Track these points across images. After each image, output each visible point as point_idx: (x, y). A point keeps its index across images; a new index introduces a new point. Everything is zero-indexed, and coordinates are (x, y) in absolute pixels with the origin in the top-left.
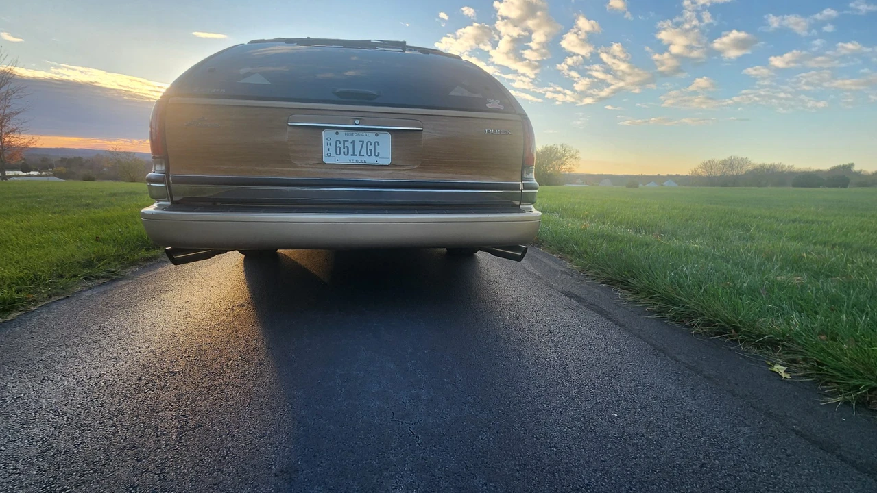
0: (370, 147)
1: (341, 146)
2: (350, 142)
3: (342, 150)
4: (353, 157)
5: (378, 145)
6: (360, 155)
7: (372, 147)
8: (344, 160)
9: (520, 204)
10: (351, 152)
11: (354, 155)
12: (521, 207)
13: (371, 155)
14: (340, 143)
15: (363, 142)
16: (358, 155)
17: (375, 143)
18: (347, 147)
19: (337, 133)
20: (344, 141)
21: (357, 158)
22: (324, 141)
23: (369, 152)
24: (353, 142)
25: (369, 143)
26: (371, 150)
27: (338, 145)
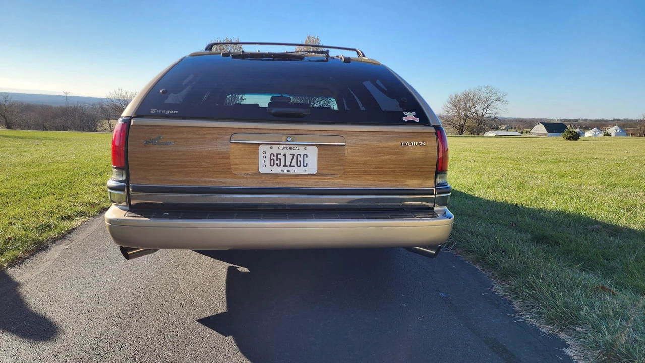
0: (299, 159)
1: (275, 158)
2: (282, 155)
3: (276, 162)
4: (285, 168)
5: (307, 157)
6: (290, 166)
7: (301, 159)
8: (277, 170)
9: (434, 206)
10: (283, 164)
11: (285, 166)
12: (435, 209)
13: (300, 166)
14: (274, 156)
15: (294, 155)
16: (289, 166)
17: (304, 155)
18: (280, 159)
19: (271, 148)
20: (277, 154)
21: (289, 168)
22: (261, 155)
23: (299, 163)
24: (285, 155)
25: (299, 156)
26: (300, 161)
27: (272, 157)
